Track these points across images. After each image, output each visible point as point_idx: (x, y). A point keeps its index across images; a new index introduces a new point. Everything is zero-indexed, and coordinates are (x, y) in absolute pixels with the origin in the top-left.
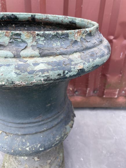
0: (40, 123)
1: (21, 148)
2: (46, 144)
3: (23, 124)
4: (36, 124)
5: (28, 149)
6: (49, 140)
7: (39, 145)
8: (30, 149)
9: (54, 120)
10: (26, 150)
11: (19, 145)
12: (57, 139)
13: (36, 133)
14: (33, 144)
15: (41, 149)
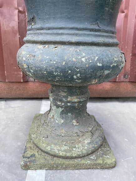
0: (97, 33)
1: (76, 58)
3: (77, 29)
4: (92, 33)
5: (83, 60)
7: (97, 58)
8: (86, 60)
10: (82, 62)
11: (72, 55)
12: (115, 59)
14: (90, 55)
15: (99, 64)
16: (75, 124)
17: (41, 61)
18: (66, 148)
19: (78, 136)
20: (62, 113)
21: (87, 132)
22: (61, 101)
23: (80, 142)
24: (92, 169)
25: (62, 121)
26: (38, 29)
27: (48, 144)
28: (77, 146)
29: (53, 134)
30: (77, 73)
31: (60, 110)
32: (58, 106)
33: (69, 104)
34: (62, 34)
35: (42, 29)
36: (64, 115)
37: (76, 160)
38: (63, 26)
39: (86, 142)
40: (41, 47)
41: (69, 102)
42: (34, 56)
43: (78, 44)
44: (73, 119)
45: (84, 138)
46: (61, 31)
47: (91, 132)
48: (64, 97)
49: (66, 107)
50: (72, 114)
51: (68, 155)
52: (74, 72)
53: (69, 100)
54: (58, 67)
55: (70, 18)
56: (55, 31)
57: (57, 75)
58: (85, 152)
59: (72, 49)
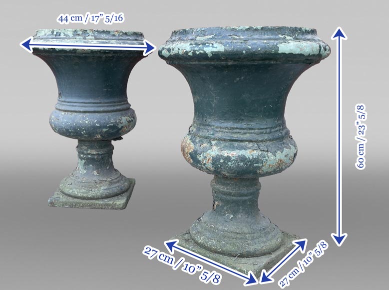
0: (98, 105)
1: (82, 121)
2: (102, 122)
3: (85, 103)
4: (95, 105)
5: (87, 122)
6: (105, 119)
7: (96, 121)
8: (88, 122)
9: (111, 106)
11: (80, 119)
12: (112, 121)
13: (94, 112)
14: (91, 119)
15: (97, 125)
16: (95, 174)
17: (62, 123)
18: (84, 190)
19: (96, 183)
20: (85, 164)
21: (106, 181)
22: (83, 153)
23: (96, 187)
24: (104, 209)
25: (85, 172)
26: (62, 101)
27: (71, 189)
28: (93, 190)
29: (76, 182)
30: (84, 130)
31: (83, 161)
32: (82, 159)
33: (89, 156)
34: (75, 106)
35: (65, 102)
36: (86, 167)
37: (91, 201)
38: (76, 101)
39: (102, 188)
40: (63, 113)
41: (89, 154)
42: (58, 120)
43: (85, 112)
44: (93, 170)
45: (101, 185)
46: (75, 104)
47: (109, 181)
48: (85, 150)
49: (88, 159)
50: (93, 165)
51: (85, 195)
52: (81, 130)
53: (89, 152)
54: (71, 127)
55: (80, 97)
56: (72, 104)
57: (72, 132)
58: (99, 194)
59: (81, 115)
